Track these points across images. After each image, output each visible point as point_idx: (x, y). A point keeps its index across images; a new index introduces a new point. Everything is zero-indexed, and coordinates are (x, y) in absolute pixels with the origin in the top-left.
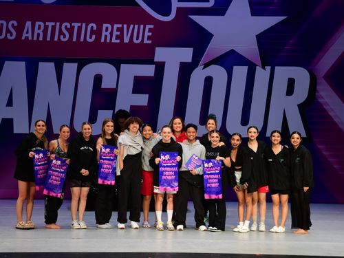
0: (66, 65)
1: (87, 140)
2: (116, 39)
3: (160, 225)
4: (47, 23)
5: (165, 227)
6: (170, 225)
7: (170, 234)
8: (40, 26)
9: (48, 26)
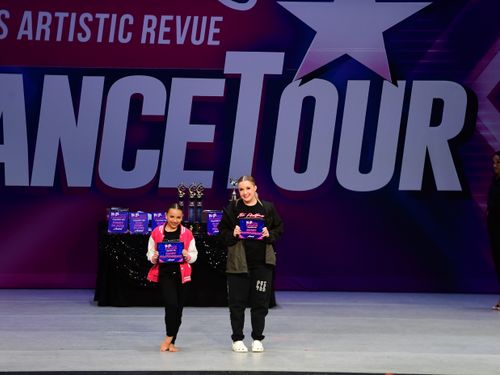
4: (57, 14)
9: (58, 18)
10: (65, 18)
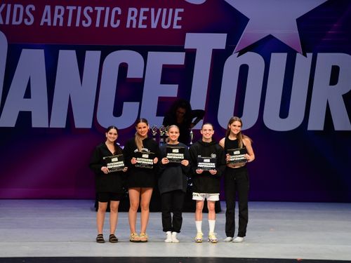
10: (73, 10)
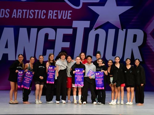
0: (32, 29)
1: (41, 63)
2: (55, 17)
3: (75, 102)
4: (23, 10)
5: (78, 103)
6: (80, 102)
7: (80, 106)
8: (20, 12)
9: (24, 11)
